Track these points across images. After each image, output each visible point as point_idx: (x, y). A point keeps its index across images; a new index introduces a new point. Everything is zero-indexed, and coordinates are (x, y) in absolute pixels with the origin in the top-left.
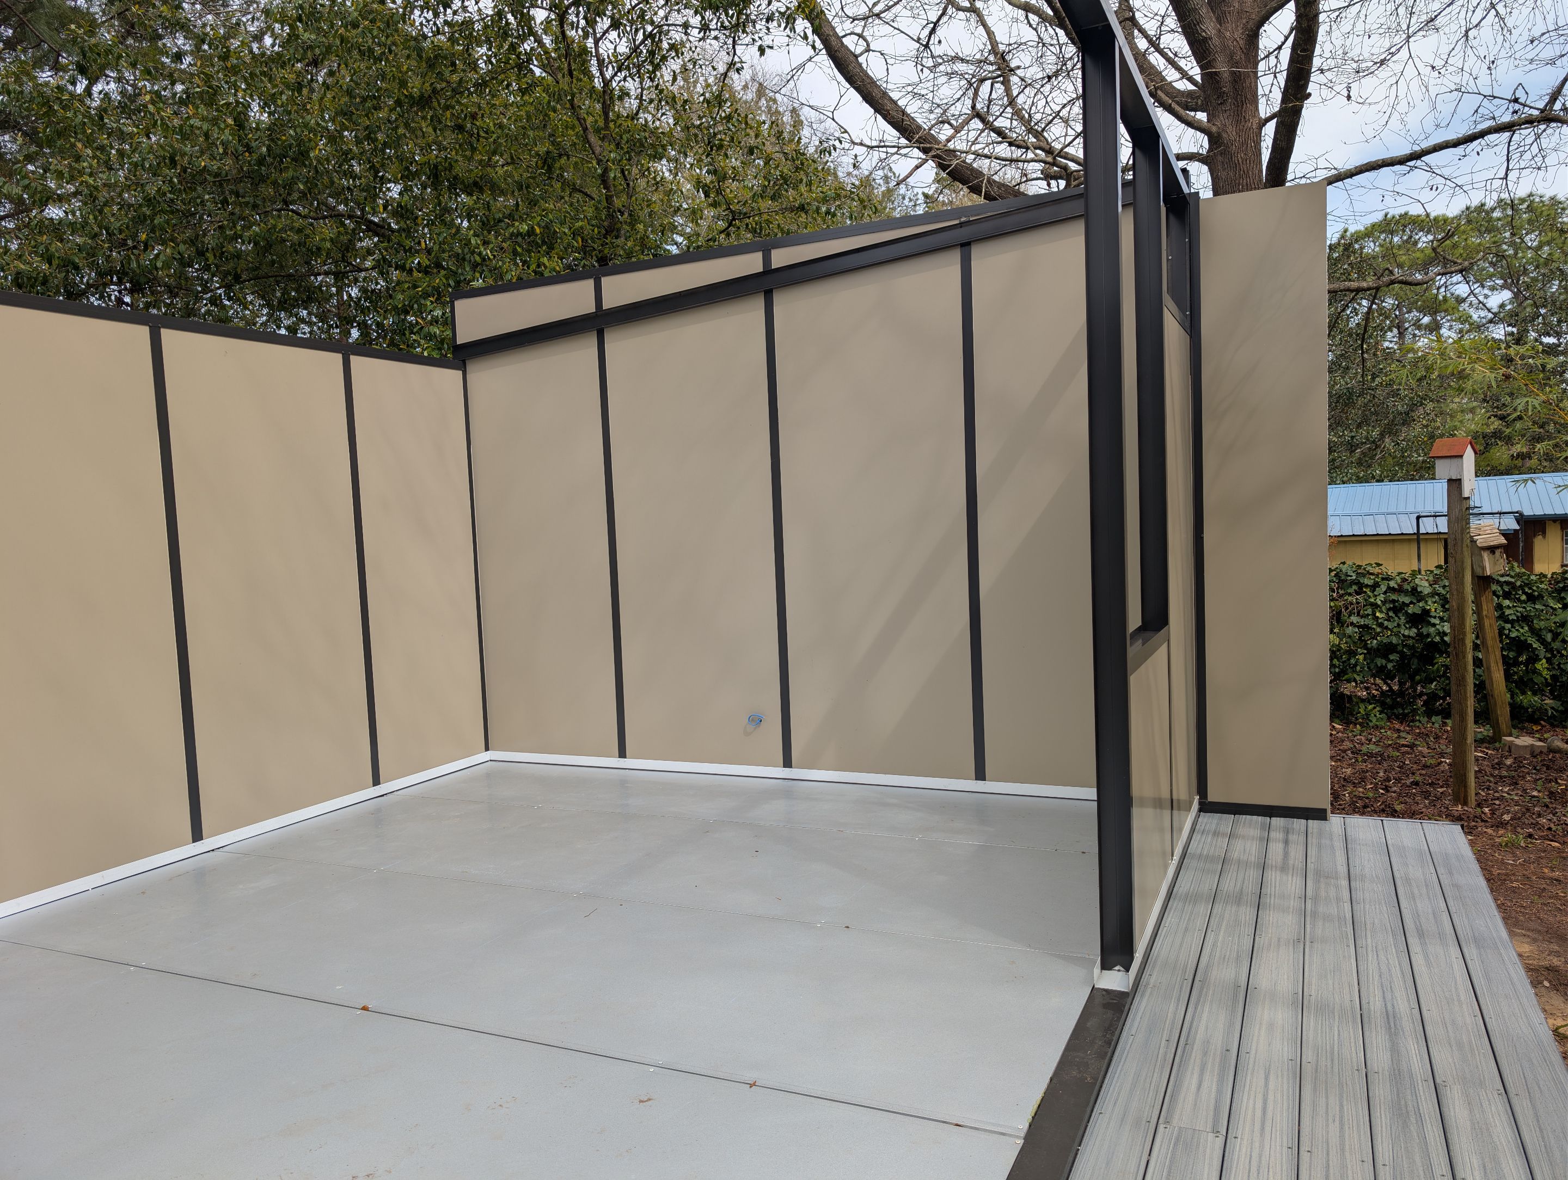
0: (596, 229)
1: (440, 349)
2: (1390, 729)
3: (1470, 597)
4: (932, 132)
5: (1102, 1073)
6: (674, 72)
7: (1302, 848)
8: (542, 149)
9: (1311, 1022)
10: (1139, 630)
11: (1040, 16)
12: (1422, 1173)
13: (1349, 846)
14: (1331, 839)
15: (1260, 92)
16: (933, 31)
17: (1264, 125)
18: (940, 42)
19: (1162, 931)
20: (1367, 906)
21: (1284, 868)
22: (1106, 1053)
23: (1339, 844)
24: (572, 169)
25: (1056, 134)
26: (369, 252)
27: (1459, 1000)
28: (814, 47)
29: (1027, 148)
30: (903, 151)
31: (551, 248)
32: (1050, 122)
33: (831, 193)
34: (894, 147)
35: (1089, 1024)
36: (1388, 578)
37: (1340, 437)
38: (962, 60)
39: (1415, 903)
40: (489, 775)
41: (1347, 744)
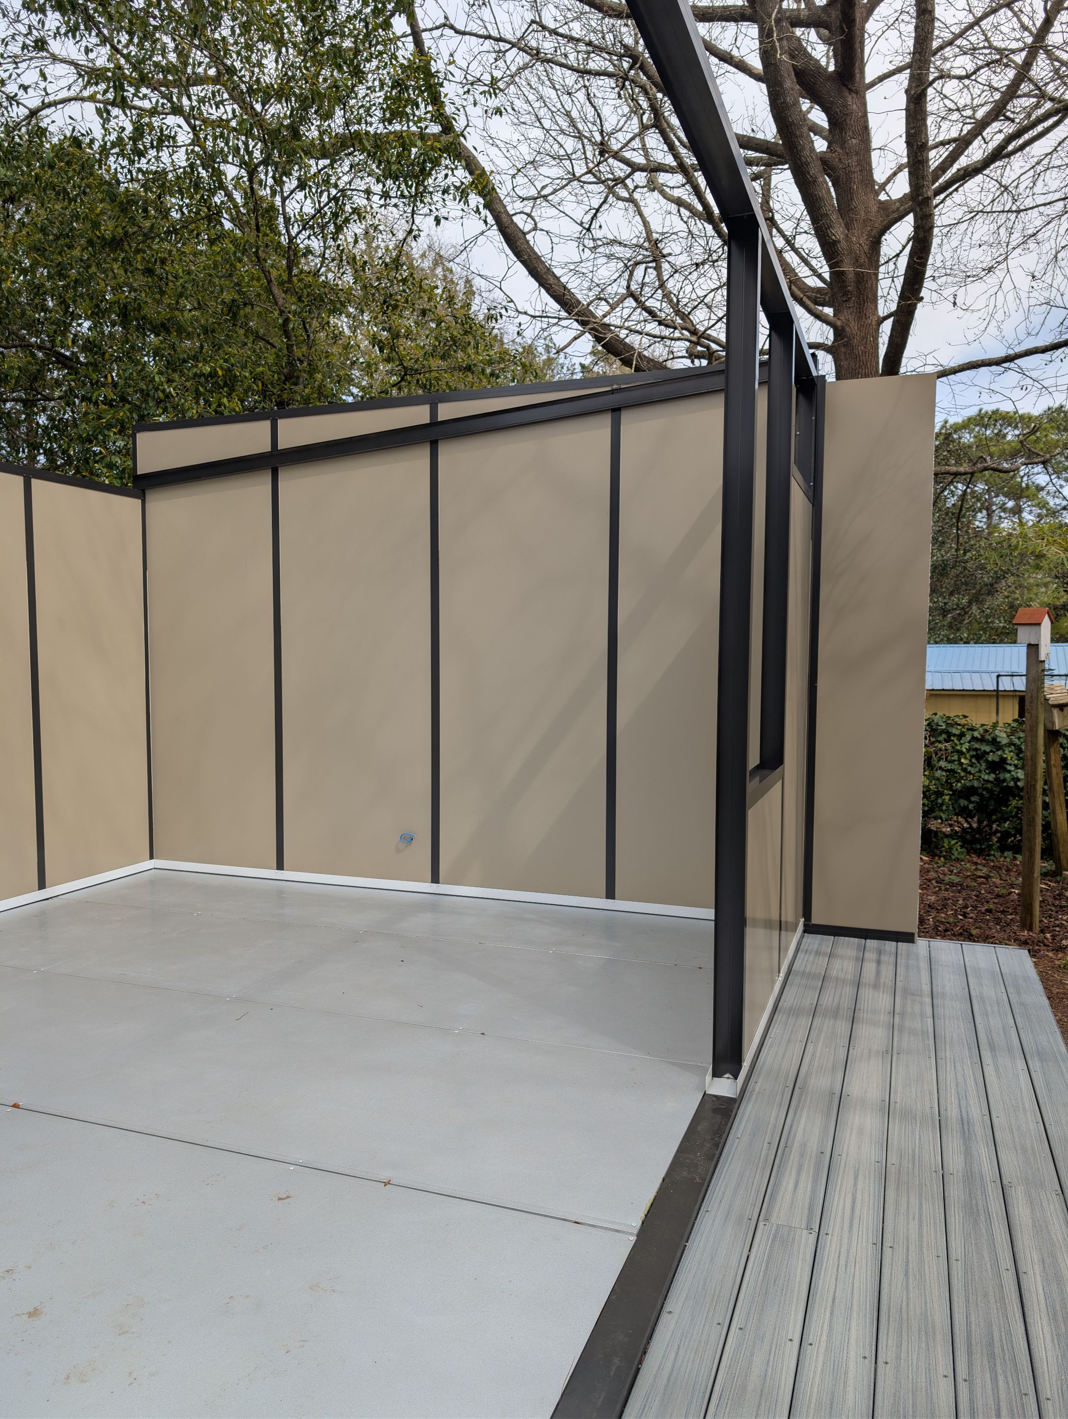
0: (276, 376)
1: (121, 478)
2: (969, 862)
3: (1041, 748)
4: (591, 308)
5: (710, 1173)
6: (356, 235)
7: (892, 967)
8: (227, 296)
9: (895, 1127)
10: (758, 768)
11: (691, 211)
12: (989, 1267)
13: (933, 967)
14: (918, 960)
15: (880, 293)
16: (595, 216)
17: (882, 322)
18: (600, 227)
19: (768, 1042)
20: (947, 1022)
21: (876, 986)
22: (714, 1155)
23: (924, 965)
24: (256, 318)
25: (700, 317)
26: (58, 383)
27: (1024, 1109)
28: (485, 222)
29: (675, 328)
30: (563, 323)
31: (232, 390)
32: (695, 307)
33: (496, 357)
34: (555, 318)
35: (699, 1128)
36: (972, 729)
37: (935, 602)
38: (620, 243)
39: (988, 1019)
40: (153, 883)
41: (932, 874)
